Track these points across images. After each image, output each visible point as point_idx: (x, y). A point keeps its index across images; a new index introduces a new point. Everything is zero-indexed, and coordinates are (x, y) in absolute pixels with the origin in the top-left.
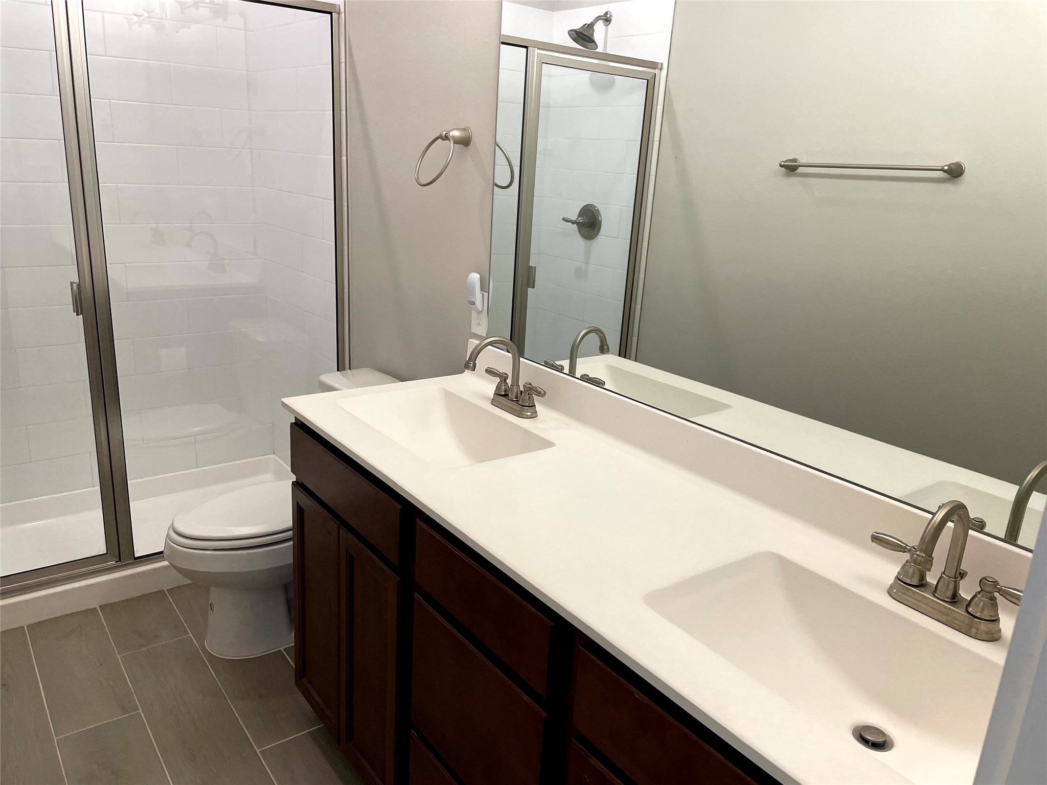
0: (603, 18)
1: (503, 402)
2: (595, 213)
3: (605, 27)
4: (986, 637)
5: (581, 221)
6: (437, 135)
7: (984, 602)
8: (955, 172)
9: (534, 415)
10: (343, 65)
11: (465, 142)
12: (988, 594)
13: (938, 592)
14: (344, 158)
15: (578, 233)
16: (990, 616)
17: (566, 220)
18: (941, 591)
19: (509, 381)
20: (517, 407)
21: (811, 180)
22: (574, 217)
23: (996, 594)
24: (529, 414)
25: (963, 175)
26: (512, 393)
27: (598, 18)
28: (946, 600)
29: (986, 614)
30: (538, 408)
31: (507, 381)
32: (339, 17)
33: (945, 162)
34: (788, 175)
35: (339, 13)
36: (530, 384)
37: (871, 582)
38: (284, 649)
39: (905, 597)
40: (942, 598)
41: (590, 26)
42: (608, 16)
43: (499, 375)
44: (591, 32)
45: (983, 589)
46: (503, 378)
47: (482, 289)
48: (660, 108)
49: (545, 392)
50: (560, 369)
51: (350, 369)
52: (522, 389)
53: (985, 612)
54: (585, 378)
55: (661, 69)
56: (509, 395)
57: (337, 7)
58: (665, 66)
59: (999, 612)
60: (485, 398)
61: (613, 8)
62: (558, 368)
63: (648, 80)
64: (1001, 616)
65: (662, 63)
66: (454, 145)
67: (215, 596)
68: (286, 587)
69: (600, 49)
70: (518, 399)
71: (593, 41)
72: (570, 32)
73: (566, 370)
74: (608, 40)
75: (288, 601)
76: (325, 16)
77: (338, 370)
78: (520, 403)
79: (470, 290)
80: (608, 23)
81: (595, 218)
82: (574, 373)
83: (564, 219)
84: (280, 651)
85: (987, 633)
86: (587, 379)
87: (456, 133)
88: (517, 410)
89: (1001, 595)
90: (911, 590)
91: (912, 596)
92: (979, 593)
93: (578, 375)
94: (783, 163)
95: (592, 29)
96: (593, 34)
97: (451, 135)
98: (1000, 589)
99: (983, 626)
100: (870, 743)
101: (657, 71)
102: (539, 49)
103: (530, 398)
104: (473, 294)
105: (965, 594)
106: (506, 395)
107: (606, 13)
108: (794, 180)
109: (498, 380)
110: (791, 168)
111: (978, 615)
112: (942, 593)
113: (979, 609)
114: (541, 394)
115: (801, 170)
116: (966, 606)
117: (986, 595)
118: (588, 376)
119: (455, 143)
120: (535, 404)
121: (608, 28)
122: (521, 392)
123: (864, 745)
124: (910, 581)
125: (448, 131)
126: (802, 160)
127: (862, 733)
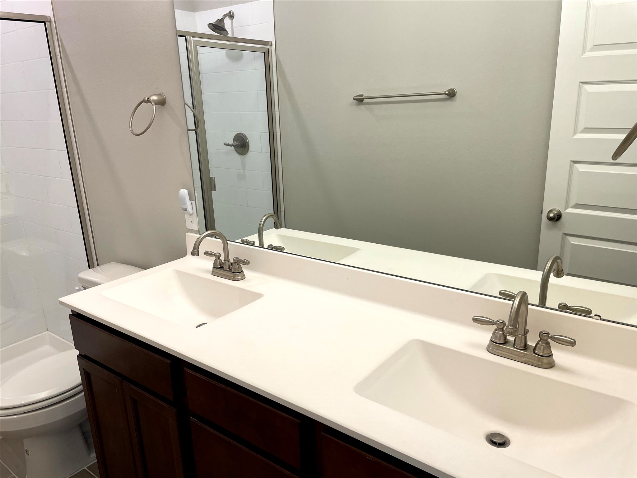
0: (228, 15)
1: (220, 272)
2: (244, 138)
3: (230, 21)
4: (547, 366)
5: (236, 144)
6: (142, 100)
7: (543, 346)
8: (451, 94)
9: (243, 278)
10: (59, 57)
11: (162, 103)
12: (545, 341)
13: (516, 345)
14: (70, 121)
15: (235, 152)
16: (548, 354)
17: (226, 144)
18: (518, 344)
19: (222, 258)
20: (231, 274)
21: (372, 106)
22: (231, 142)
23: (549, 340)
24: (240, 277)
25: (456, 95)
26: (225, 265)
27: (225, 15)
28: (521, 348)
29: (546, 353)
30: (245, 272)
31: (221, 258)
32: (50, 24)
33: (445, 89)
34: (359, 105)
35: (50, 22)
36: (238, 258)
37: (476, 346)
38: (87, 468)
39: (498, 351)
40: (518, 348)
41: (221, 21)
42: (232, 14)
43: (214, 255)
44: (222, 24)
45: (542, 338)
46: (218, 256)
47: (191, 199)
48: (274, 69)
49: (249, 261)
50: (252, 244)
51: (98, 266)
52: (232, 261)
53: (545, 352)
54: (271, 247)
55: (271, 45)
56: (224, 267)
57: (48, 18)
58: (274, 43)
59: (552, 350)
60: (207, 271)
61: (234, 8)
62: (251, 244)
63: (264, 53)
64: (554, 352)
65: (271, 42)
66: (155, 106)
67: (27, 444)
68: (81, 426)
69: (230, 35)
70: (231, 269)
71: (225, 30)
72: (209, 25)
73: (257, 244)
74: (234, 29)
75: (83, 433)
76: (40, 24)
77: (89, 268)
78: (233, 271)
79: (183, 201)
80: (232, 18)
81: (245, 141)
82: (263, 246)
83: (225, 144)
84: (84, 469)
85: (548, 364)
86: (272, 248)
87: (155, 98)
88: (231, 276)
89: (552, 340)
90: (502, 347)
91: (502, 350)
92: (539, 341)
93: (266, 246)
94: (355, 98)
95: (223, 22)
96: (224, 26)
97: (151, 99)
98: (551, 337)
99: (545, 360)
100: (497, 444)
101: (269, 47)
102: (193, 37)
103: (239, 267)
104: (185, 203)
105: (532, 343)
106: (221, 268)
107: (230, 12)
108: (362, 107)
109: (214, 258)
110: (360, 100)
111: (541, 354)
112: (519, 345)
113: (542, 351)
114: (246, 263)
115: (365, 101)
116: (534, 350)
117: (544, 342)
118: (272, 245)
119: (155, 104)
120: (243, 270)
121: (233, 21)
122: (232, 263)
123: (494, 446)
124: (498, 341)
125: (149, 96)
126: (366, 95)
127: (491, 438)
